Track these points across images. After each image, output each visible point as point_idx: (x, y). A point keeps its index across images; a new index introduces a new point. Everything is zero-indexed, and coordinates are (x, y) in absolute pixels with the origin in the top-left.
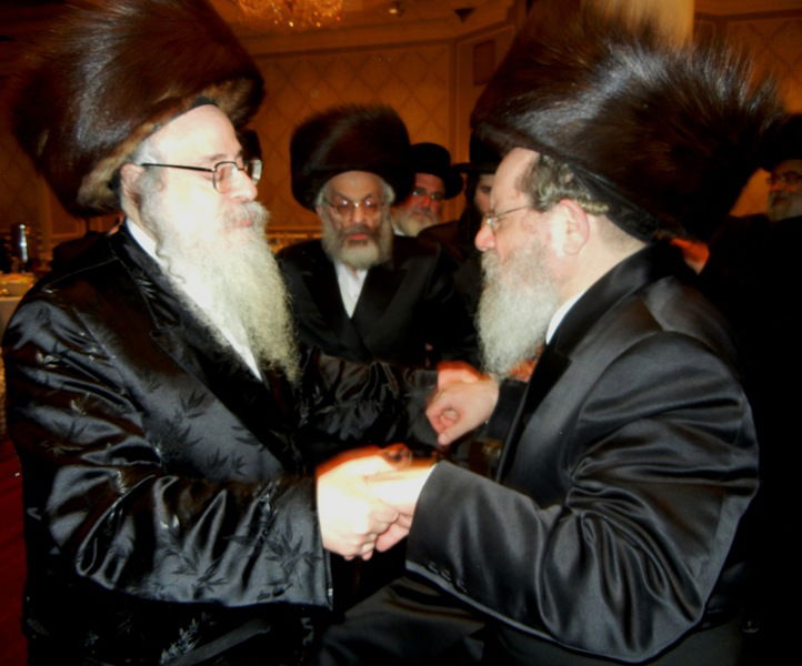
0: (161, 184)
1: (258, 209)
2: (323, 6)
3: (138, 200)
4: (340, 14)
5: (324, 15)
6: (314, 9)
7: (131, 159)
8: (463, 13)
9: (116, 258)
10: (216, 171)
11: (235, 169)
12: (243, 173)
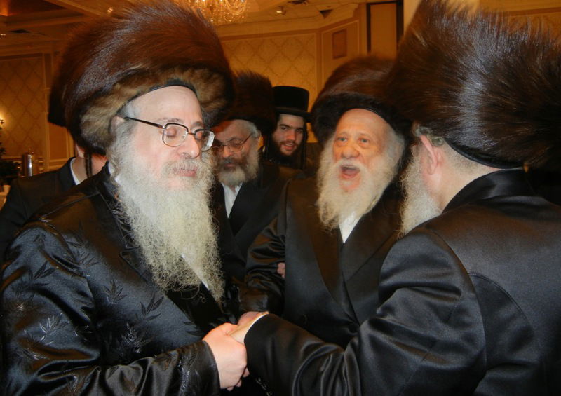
2: (233, 9)
4: (244, 14)
5: (233, 14)
6: (227, 11)
8: (325, 13)
9: (98, 193)
10: (166, 128)
11: (187, 133)
12: (191, 136)
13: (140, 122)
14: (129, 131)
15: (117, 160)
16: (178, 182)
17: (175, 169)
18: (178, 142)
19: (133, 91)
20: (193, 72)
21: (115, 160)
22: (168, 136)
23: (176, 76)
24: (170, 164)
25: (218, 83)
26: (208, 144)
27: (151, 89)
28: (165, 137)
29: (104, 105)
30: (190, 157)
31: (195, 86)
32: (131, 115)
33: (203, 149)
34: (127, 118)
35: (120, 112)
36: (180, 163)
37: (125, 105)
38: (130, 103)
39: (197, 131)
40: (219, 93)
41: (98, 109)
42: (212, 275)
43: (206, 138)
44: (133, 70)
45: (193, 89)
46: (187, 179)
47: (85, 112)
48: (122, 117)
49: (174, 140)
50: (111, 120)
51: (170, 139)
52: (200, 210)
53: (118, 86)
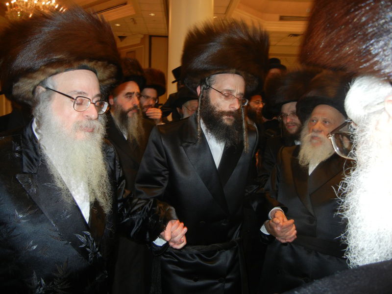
10: (76, 99)
11: (90, 103)
12: (92, 105)
13: (57, 93)
14: (50, 98)
15: (40, 117)
16: (82, 135)
17: (81, 127)
18: (83, 108)
19: (54, 71)
20: (97, 62)
21: (39, 117)
22: (77, 104)
23: (85, 63)
24: (78, 123)
25: (113, 69)
26: (103, 110)
27: (66, 70)
28: (76, 105)
29: (31, 78)
30: (91, 119)
31: (97, 70)
32: (51, 87)
33: (99, 113)
34: (47, 89)
35: (42, 83)
36: (85, 122)
37: (47, 78)
38: (51, 78)
39: (96, 102)
40: (113, 75)
41: (26, 79)
42: (105, 196)
43: (102, 106)
44: (55, 59)
45: (95, 72)
46: (88, 134)
47: (17, 81)
48: (43, 87)
49: (81, 107)
50: (35, 87)
51: (78, 106)
52: (96, 153)
53: (43, 67)
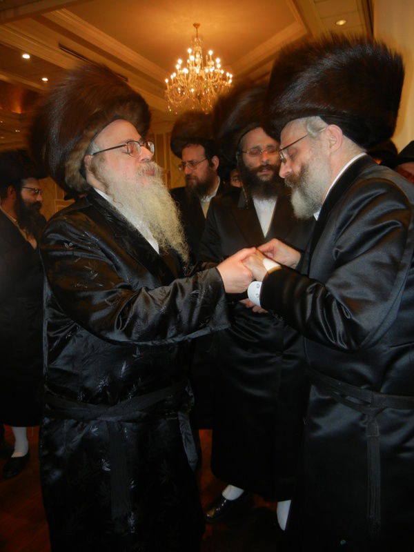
0: (103, 160)
1: (155, 165)
3: (94, 170)
7: (87, 152)
10: (128, 145)
11: (139, 146)
12: (143, 147)
17: (143, 171)
